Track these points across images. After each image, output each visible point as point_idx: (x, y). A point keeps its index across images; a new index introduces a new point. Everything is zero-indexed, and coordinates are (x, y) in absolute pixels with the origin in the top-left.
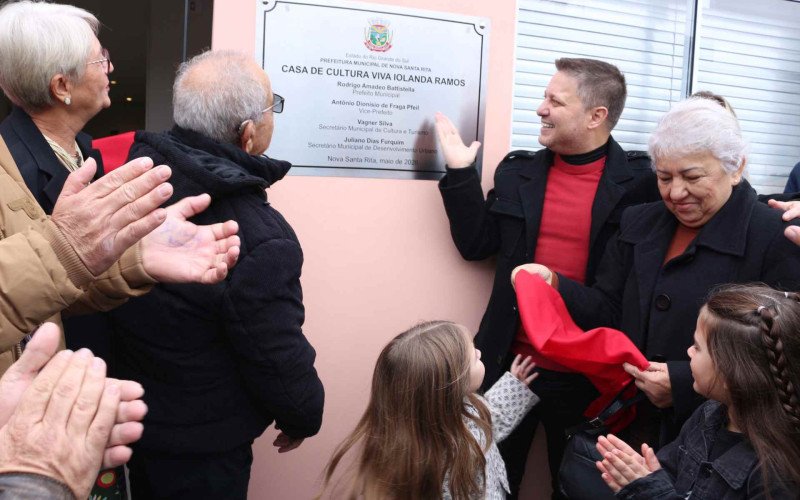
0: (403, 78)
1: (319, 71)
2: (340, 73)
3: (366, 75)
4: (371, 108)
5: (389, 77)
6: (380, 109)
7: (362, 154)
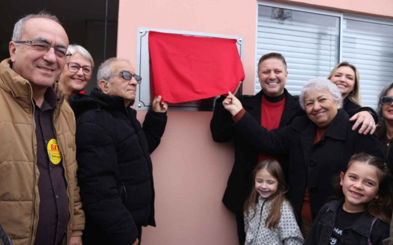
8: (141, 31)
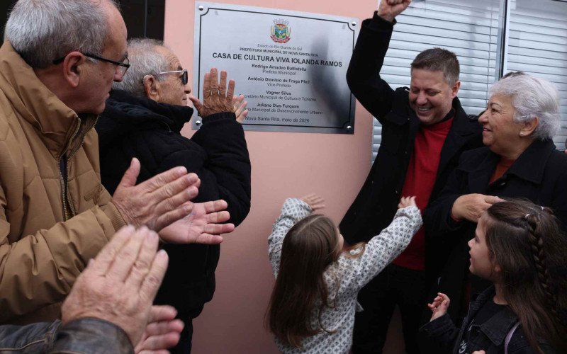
0: (298, 61)
1: (239, 57)
2: (253, 58)
3: (272, 59)
4: (275, 83)
5: (288, 60)
6: (282, 83)
7: (270, 115)
8: (201, 7)
